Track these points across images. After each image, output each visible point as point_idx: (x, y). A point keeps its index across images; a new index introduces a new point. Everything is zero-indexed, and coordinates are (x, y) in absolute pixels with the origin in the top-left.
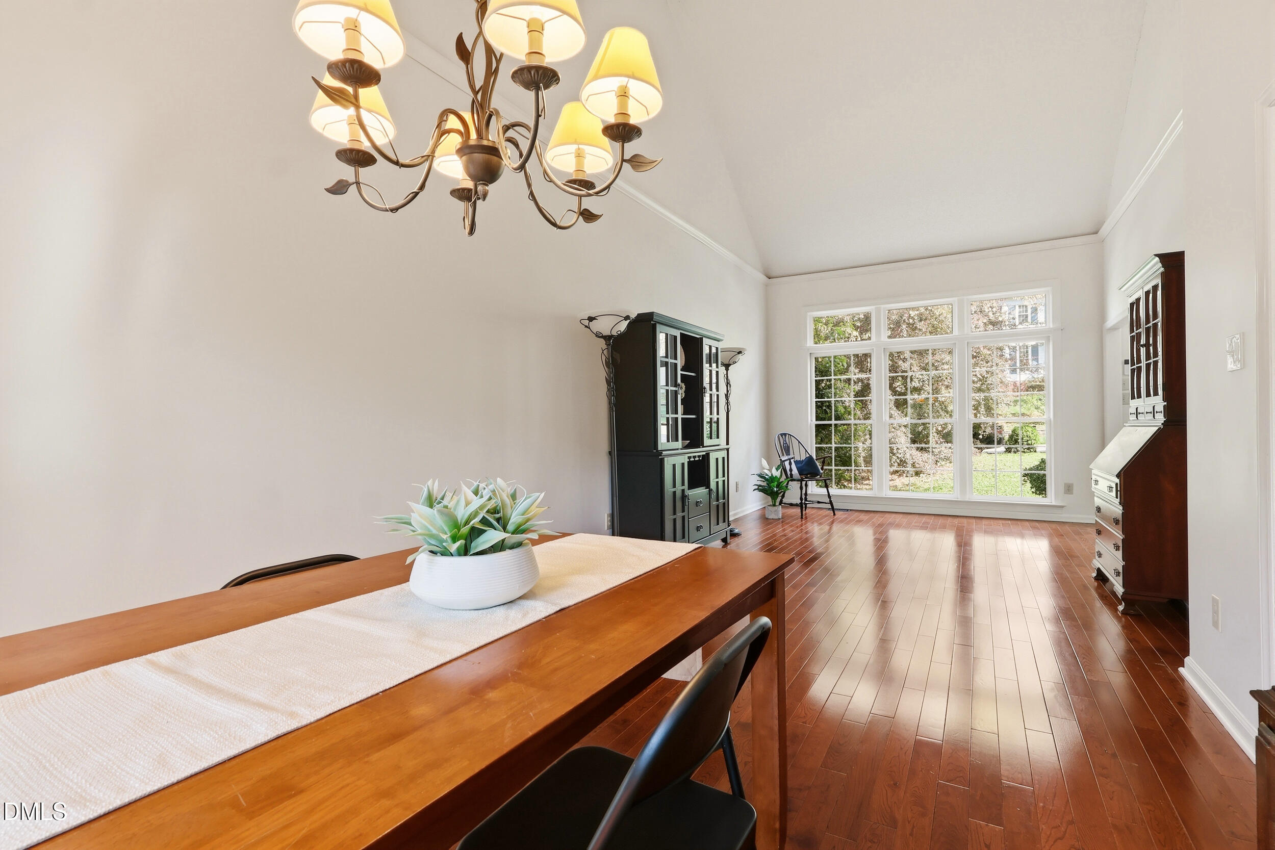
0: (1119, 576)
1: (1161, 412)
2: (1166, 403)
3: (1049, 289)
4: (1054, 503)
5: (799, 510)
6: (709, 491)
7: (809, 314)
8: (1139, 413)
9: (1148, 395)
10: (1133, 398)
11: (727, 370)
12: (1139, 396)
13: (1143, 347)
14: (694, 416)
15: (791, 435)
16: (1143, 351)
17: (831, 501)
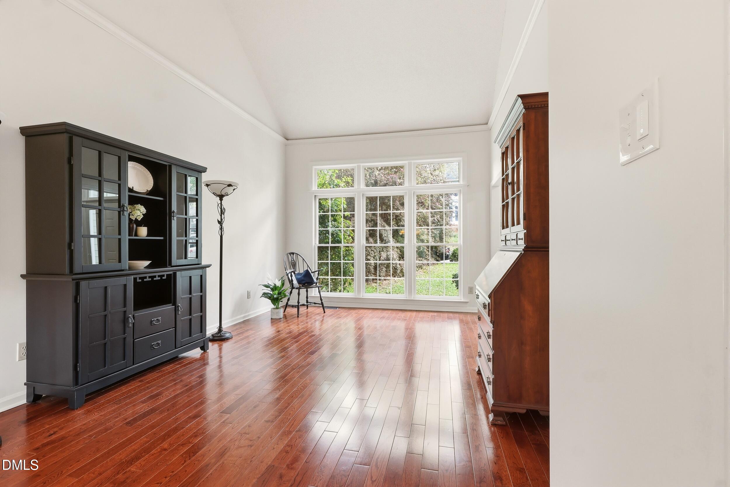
0: (490, 385)
1: (522, 239)
2: (525, 231)
3: (461, 159)
4: (462, 301)
5: (296, 309)
6: (175, 307)
7: (314, 167)
8: (507, 240)
9: (513, 225)
10: (503, 228)
11: (221, 200)
12: (507, 227)
13: (510, 185)
14: (162, 238)
15: (297, 254)
16: (510, 187)
17: (322, 302)
